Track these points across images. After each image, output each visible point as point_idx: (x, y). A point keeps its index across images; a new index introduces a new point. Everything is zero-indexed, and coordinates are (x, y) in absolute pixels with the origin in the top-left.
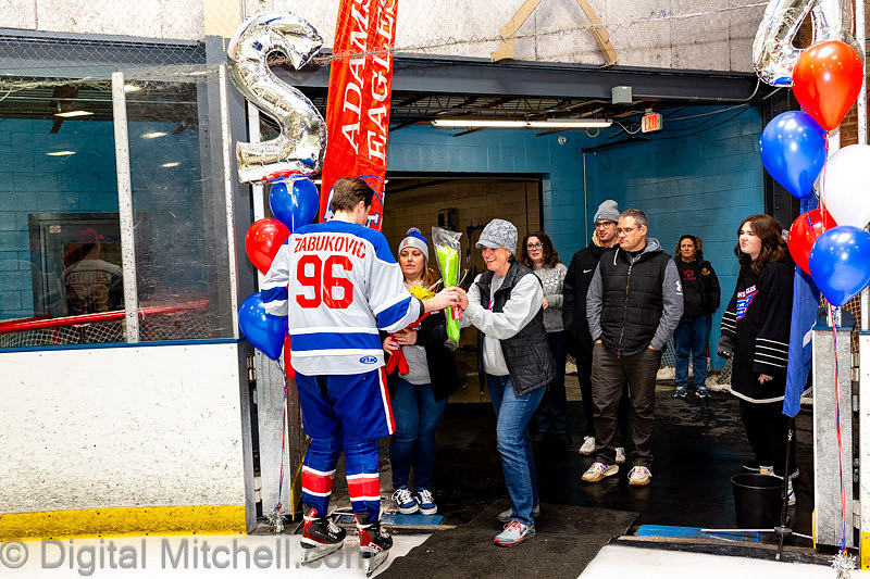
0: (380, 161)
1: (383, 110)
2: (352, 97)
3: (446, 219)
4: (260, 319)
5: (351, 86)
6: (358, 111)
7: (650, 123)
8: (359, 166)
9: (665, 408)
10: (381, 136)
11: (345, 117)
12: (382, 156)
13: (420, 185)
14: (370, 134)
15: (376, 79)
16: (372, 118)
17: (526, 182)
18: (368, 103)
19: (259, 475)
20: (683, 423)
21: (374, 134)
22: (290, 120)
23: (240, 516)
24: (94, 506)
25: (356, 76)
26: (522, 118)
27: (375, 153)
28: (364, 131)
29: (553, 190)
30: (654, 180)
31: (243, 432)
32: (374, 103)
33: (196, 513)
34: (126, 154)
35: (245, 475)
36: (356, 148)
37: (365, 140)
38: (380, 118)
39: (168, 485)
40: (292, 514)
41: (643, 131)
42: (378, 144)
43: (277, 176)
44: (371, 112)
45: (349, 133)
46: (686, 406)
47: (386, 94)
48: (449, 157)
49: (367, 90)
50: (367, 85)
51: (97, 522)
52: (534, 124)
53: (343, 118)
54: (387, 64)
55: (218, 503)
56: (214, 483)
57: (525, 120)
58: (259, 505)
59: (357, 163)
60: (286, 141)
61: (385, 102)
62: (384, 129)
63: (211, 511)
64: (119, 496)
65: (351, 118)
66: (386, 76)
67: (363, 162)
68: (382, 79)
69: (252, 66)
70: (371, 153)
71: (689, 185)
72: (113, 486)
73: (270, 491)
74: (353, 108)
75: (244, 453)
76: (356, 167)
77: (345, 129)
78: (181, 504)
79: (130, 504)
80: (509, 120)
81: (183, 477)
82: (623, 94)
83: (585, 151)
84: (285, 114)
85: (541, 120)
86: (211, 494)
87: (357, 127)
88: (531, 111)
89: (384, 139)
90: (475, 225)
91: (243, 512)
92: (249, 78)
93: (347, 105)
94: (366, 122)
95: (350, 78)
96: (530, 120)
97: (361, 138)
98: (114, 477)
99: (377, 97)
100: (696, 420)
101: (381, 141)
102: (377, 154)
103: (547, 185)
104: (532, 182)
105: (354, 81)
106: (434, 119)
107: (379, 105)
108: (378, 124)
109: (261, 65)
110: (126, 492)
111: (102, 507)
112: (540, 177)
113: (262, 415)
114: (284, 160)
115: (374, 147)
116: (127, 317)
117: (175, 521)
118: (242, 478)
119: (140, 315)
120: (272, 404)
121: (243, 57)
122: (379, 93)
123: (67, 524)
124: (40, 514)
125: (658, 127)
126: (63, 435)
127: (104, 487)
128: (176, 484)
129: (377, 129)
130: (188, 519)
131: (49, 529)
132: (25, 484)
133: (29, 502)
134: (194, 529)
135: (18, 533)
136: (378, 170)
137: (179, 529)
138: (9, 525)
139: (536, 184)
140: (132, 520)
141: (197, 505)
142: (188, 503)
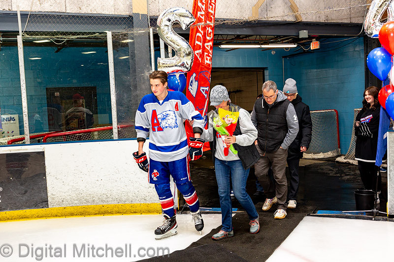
0: (209, 64)
1: (211, 43)
2: (199, 39)
5: (198, 34)
6: (201, 44)
7: (314, 46)
8: (201, 67)
9: (322, 169)
11: (196, 47)
14: (206, 54)
15: (208, 31)
16: (206, 47)
17: (257, 71)
18: (205, 41)
20: (331, 175)
21: (207, 54)
22: (180, 50)
24: (101, 204)
25: (200, 30)
26: (258, 44)
27: (207, 62)
28: (203, 53)
29: (269, 75)
30: (315, 70)
32: (207, 41)
33: (142, 206)
34: (113, 64)
36: (200, 60)
37: (204, 56)
38: (209, 47)
39: (130, 195)
40: (178, 207)
41: (311, 49)
42: (209, 58)
43: (173, 72)
44: (206, 44)
45: (198, 54)
46: (331, 168)
47: (212, 37)
48: (224, 61)
49: (204, 36)
50: (205, 33)
51: (103, 210)
52: (263, 46)
54: (212, 25)
55: (151, 202)
56: (149, 194)
57: (259, 44)
60: (177, 58)
61: (211, 40)
62: (211, 52)
63: (148, 205)
64: (111, 199)
65: (198, 48)
66: (212, 29)
67: (203, 66)
68: (210, 30)
69: (166, 28)
70: (206, 61)
71: (331, 72)
72: (109, 195)
74: (199, 43)
77: (196, 52)
78: (136, 203)
79: (116, 202)
80: (252, 44)
81: (137, 192)
82: (304, 34)
83: (284, 57)
84: (178, 47)
85: (266, 44)
86: (147, 198)
87: (200, 51)
88: (262, 40)
89: (211, 56)
92: (165, 33)
93: (197, 42)
94: (204, 48)
95: (198, 31)
96: (262, 44)
97: (202, 56)
98: (109, 192)
99: (208, 38)
100: (336, 173)
101: (210, 56)
102: (208, 62)
103: (267, 73)
104: (259, 71)
105: (200, 32)
106: (220, 45)
107: (209, 41)
108: (209, 49)
109: (170, 28)
110: (114, 198)
111: (104, 204)
112: (264, 69)
114: (176, 66)
115: (207, 59)
116: (114, 129)
117: (133, 209)
119: (118, 128)
121: (163, 24)
122: (209, 36)
123: (90, 210)
124: (80, 207)
125: (318, 47)
126: (89, 175)
127: (105, 196)
128: (134, 195)
129: (208, 52)
130: (139, 209)
131: (84, 213)
132: (74, 195)
133: (76, 202)
134: (141, 212)
135: (72, 214)
136: (208, 69)
137: (135, 212)
138: (68, 210)
139: (262, 72)
140: (116, 209)
141: (142, 203)
142: (138, 202)
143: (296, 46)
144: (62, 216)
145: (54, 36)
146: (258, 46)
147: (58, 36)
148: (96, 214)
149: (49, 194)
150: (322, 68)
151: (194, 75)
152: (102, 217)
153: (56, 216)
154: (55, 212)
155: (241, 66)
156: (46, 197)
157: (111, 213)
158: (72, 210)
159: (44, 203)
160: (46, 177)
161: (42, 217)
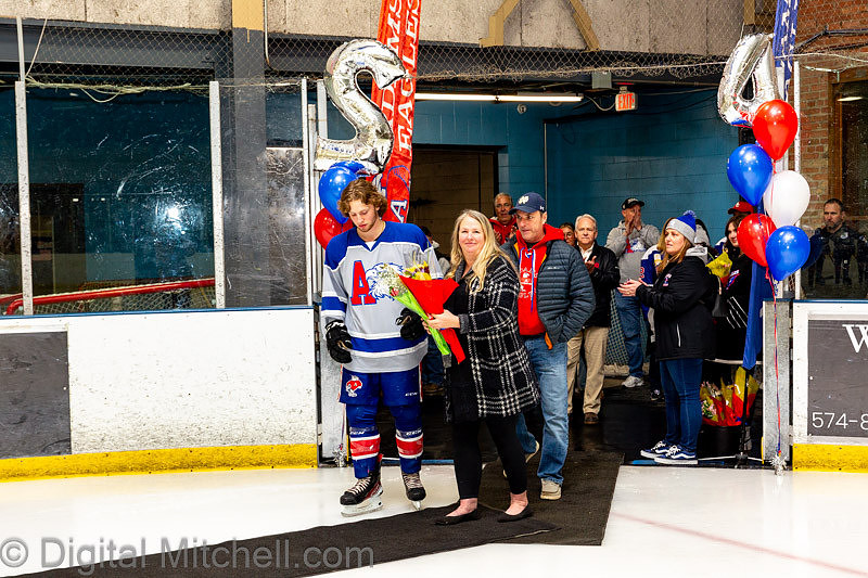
0: (407, 152)
1: (409, 104)
2: (388, 96)
6: (392, 108)
7: (624, 102)
8: (392, 158)
10: (407, 129)
12: (409, 148)
14: (400, 127)
16: (402, 114)
17: (480, 154)
19: (321, 423)
21: (403, 127)
23: (312, 453)
24: (187, 446)
26: (491, 92)
28: (396, 126)
29: (510, 165)
30: (624, 159)
32: (402, 100)
33: (274, 450)
34: (219, 150)
37: (397, 134)
38: (407, 112)
39: (250, 427)
41: (617, 109)
42: (406, 137)
44: (401, 107)
47: (412, 90)
49: (398, 89)
50: (399, 84)
51: (190, 459)
52: (502, 98)
54: (412, 62)
55: (293, 442)
56: (290, 425)
57: (494, 94)
58: (320, 447)
60: (359, 143)
61: (411, 98)
62: (410, 123)
63: (287, 449)
64: (207, 437)
66: (412, 73)
68: (409, 76)
70: (401, 145)
72: (204, 428)
73: (329, 436)
78: (262, 443)
79: (218, 443)
80: (478, 93)
81: (264, 422)
86: (287, 434)
89: (410, 132)
91: (315, 450)
93: (385, 104)
94: (397, 117)
96: (500, 94)
98: (204, 421)
99: (405, 93)
101: (408, 133)
102: (405, 145)
103: (504, 160)
104: (485, 155)
107: (406, 100)
108: (406, 118)
110: (215, 433)
111: (194, 446)
112: (495, 150)
113: (324, 371)
115: (403, 140)
116: (217, 285)
117: (257, 458)
119: (227, 285)
122: (406, 90)
123: (164, 460)
124: (141, 452)
125: (633, 107)
126: (163, 385)
127: (196, 429)
128: (258, 426)
129: (406, 123)
130: (267, 456)
131: (148, 465)
132: (128, 426)
133: (132, 442)
134: (273, 464)
135: (123, 469)
136: (406, 160)
137: (260, 464)
138: (115, 461)
139: (492, 158)
140: (220, 457)
141: (276, 444)
142: (267, 443)
143: (578, 99)
144: (100, 471)
145: (94, 84)
146: (492, 98)
147: (102, 87)
148: (175, 468)
149: (73, 425)
150: (641, 155)
152: (187, 472)
153: (88, 472)
154: (85, 464)
155: (442, 142)
156: (66, 430)
157: (208, 466)
158: (123, 460)
159: (63, 443)
160: (68, 388)
161: (56, 474)
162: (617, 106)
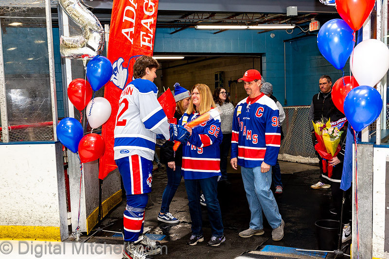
0: (148, 48)
1: (151, 20)
2: (129, 14)
3: (219, 77)
4: (67, 131)
5: (128, 8)
6: (133, 21)
7: (313, 26)
10: (149, 34)
11: (123, 25)
12: (150, 45)
13: (206, 59)
14: (142, 33)
15: (147, 4)
16: (143, 25)
17: (254, 58)
18: (141, 16)
19: (70, 211)
21: (145, 33)
23: (57, 232)
25: (132, 2)
26: (244, 24)
28: (137, 32)
29: (267, 62)
31: (58, 189)
32: (145, 17)
33: (36, 229)
35: (60, 211)
36: (132, 41)
37: (138, 37)
38: (149, 25)
39: (23, 215)
40: (87, 231)
41: (310, 30)
42: (147, 39)
44: (143, 21)
45: (127, 33)
47: (154, 12)
48: (210, 45)
49: (140, 10)
50: (141, 7)
52: (251, 27)
53: (122, 25)
55: (47, 225)
56: (45, 215)
57: (245, 25)
58: (70, 227)
59: (132, 49)
61: (153, 16)
62: (152, 31)
63: (43, 229)
65: (128, 25)
66: (155, 2)
67: (136, 48)
68: (151, 4)
70: (142, 43)
73: (76, 219)
74: (129, 19)
75: (59, 200)
76: (132, 51)
77: (124, 31)
78: (29, 225)
79: (5, 224)
80: (239, 25)
82: (292, 11)
83: (285, 41)
85: (255, 25)
86: (43, 220)
87: (132, 29)
88: (249, 20)
89: (152, 36)
90: (232, 80)
91: (59, 230)
93: (125, 18)
94: (139, 27)
95: (128, 4)
96: (248, 25)
97: (136, 36)
99: (147, 13)
101: (150, 37)
102: (146, 44)
103: (264, 59)
104: (257, 58)
105: (131, 5)
106: (196, 25)
107: (149, 17)
108: (148, 28)
110: (3, 217)
112: (261, 55)
113: (71, 181)
115: (144, 40)
116: (3, 130)
117: (26, 233)
118: (58, 213)
119: (9, 128)
120: (76, 175)
122: (148, 11)
125: (317, 28)
128: (26, 215)
129: (147, 31)
130: (32, 233)
134: (35, 238)
137: (28, 237)
139: (259, 59)
140: (5, 232)
141: (37, 225)
142: (32, 225)
143: (293, 27)
146: (245, 27)
151: (121, 60)
155: (232, 51)
162: (310, 28)
